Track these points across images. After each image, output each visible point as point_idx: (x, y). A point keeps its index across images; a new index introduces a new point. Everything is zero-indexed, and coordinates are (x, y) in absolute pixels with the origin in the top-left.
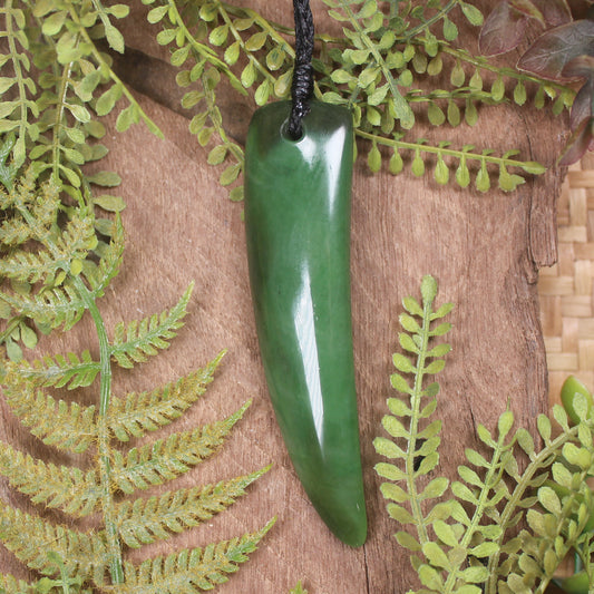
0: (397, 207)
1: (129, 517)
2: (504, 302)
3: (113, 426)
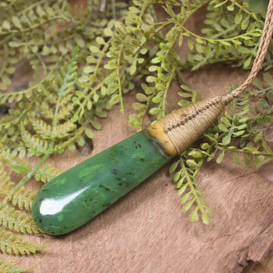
2: (220, 263)
3: (15, 196)
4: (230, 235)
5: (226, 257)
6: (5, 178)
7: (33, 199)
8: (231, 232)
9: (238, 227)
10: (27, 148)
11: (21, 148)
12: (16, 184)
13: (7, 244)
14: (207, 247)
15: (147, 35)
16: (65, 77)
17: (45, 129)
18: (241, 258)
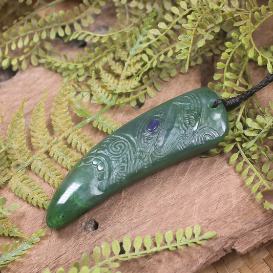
0: (220, 182)
1: (41, 161)
3: (71, 135)
4: (226, 222)
5: (215, 239)
6: (67, 117)
7: (86, 142)
8: (229, 220)
9: (237, 218)
10: (92, 95)
11: (87, 93)
12: (74, 126)
13: (51, 176)
14: (204, 224)
15: (224, 17)
16: (139, 37)
17: (112, 83)
18: (228, 245)
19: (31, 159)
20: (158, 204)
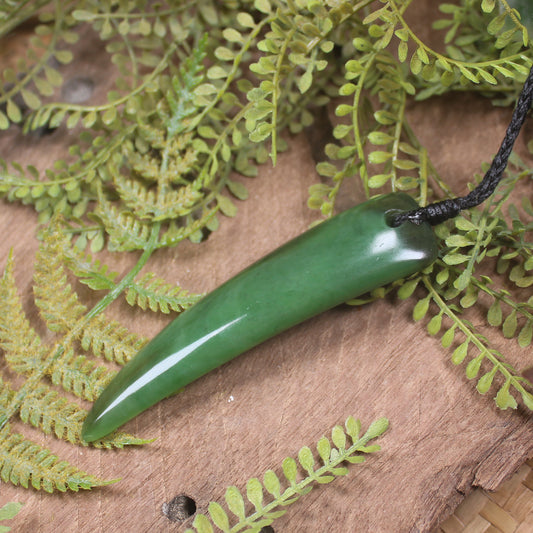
0: (411, 357)
1: (38, 399)
2: (424, 485)
3: (86, 332)
4: (447, 436)
5: (437, 475)
6: (69, 296)
7: (120, 339)
8: (451, 430)
9: (465, 423)
10: (106, 236)
11: (94, 233)
12: (89, 309)
13: (68, 425)
14: (405, 451)
15: (335, 17)
16: (180, 95)
17: (143, 200)
18: (464, 481)
19: (16, 400)
20: (302, 431)
